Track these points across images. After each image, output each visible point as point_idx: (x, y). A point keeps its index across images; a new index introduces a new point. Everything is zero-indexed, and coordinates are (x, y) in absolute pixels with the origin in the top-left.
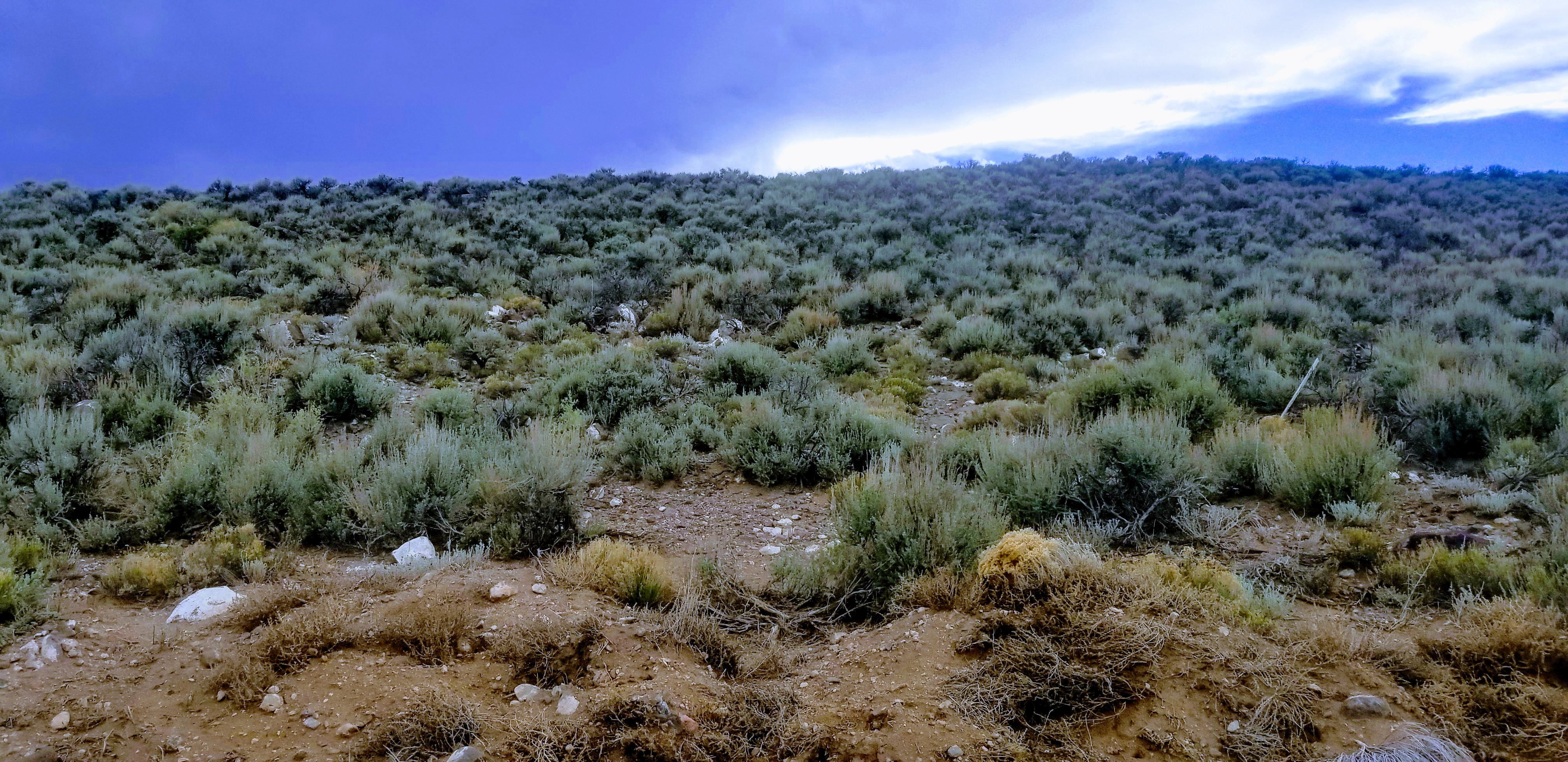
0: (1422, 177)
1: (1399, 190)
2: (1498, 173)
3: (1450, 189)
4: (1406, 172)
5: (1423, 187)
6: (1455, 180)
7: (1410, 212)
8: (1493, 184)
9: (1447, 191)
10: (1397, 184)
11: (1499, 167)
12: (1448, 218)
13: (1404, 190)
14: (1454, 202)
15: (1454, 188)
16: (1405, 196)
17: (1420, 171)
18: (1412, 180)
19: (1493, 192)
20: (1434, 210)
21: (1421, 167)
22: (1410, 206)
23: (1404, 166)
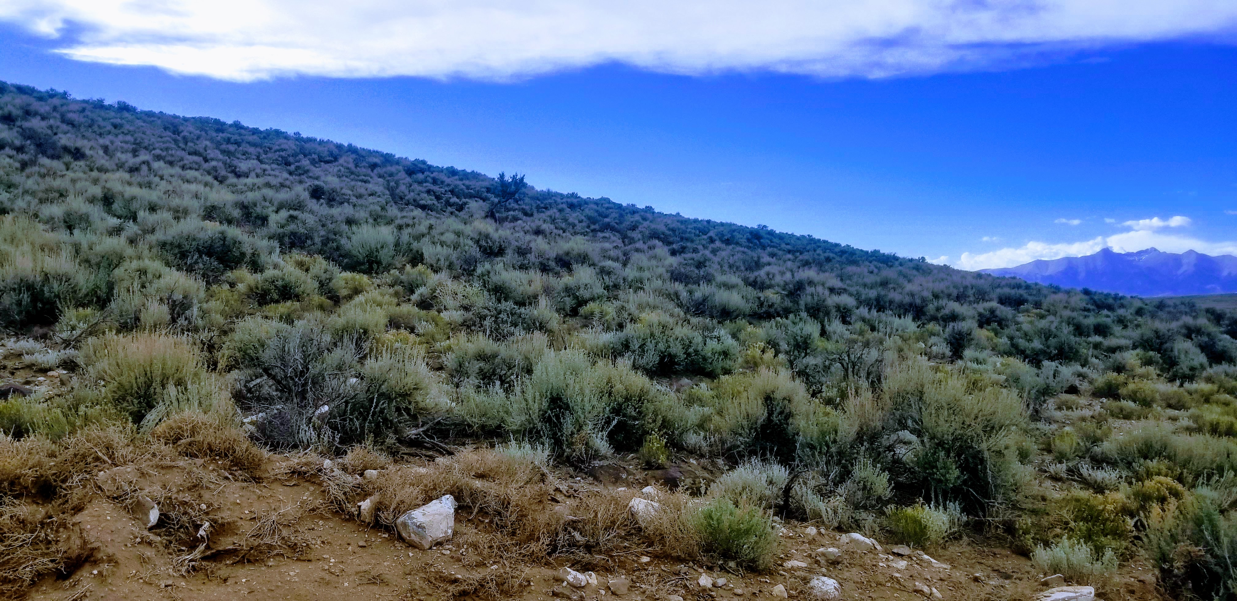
0: (64, 101)
1: (43, 108)
2: (124, 108)
3: (85, 114)
4: (52, 94)
5: (65, 108)
6: (88, 107)
7: (51, 127)
8: (119, 115)
9: (82, 115)
10: (43, 103)
11: (124, 103)
12: (80, 135)
13: (47, 108)
14: (87, 124)
15: (87, 113)
16: (48, 113)
17: (64, 95)
18: (56, 101)
19: (118, 121)
20: (69, 128)
21: (65, 93)
22: (52, 122)
23: (52, 90)
